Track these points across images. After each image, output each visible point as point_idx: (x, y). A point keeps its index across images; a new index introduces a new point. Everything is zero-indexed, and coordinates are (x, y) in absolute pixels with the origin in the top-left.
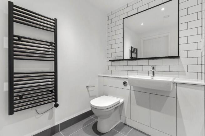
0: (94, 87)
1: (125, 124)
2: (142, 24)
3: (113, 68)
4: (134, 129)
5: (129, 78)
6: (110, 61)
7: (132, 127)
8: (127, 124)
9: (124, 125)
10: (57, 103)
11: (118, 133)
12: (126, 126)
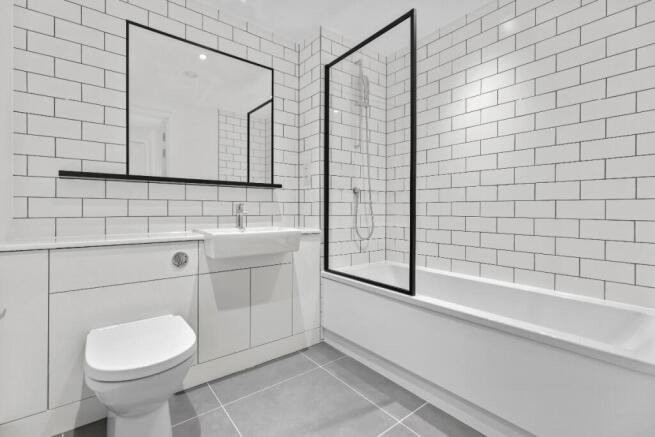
1: (182, 392)
4: (211, 382)
6: (62, 173)
7: (205, 384)
9: (182, 396)
12: (188, 394)
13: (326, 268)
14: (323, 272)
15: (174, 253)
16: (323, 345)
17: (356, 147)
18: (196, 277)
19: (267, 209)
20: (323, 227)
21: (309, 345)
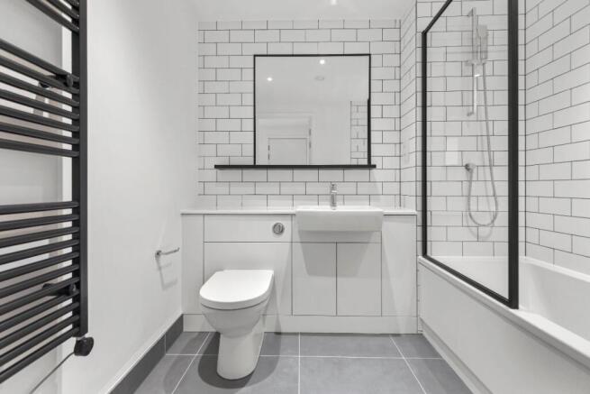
0: (175, 251)
1: (279, 334)
2: (270, 79)
3: (223, 189)
4: (302, 334)
5: (299, 212)
6: (216, 167)
7: (296, 334)
8: (283, 330)
9: (278, 336)
10: (87, 336)
11: (278, 358)
12: (283, 336)
13: (425, 253)
14: (420, 257)
15: (275, 223)
16: (420, 336)
17: (469, 115)
18: (289, 244)
19: (363, 188)
20: (420, 208)
21: (402, 331)
